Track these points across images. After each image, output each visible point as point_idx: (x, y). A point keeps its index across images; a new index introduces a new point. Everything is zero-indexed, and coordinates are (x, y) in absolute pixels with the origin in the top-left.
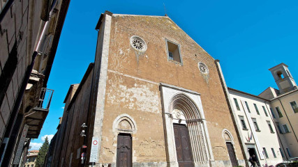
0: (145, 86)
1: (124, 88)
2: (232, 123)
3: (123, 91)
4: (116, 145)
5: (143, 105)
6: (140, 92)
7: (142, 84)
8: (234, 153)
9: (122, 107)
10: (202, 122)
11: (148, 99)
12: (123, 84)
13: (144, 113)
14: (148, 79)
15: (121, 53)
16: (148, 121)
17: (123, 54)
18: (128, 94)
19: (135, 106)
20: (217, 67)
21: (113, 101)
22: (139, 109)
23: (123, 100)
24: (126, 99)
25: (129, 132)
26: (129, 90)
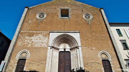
0: (40, 35)
1: (28, 37)
2: (111, 46)
3: (26, 39)
4: (16, 64)
5: (37, 44)
6: (36, 38)
7: (39, 34)
8: (111, 67)
9: (24, 47)
10: (78, 48)
11: (41, 41)
12: (27, 36)
13: (36, 48)
14: (43, 31)
15: (30, 22)
16: (38, 52)
17: (31, 23)
18: (29, 40)
19: (32, 45)
20: (101, 12)
21: (20, 44)
22: (34, 46)
23: (25, 43)
24: (27, 42)
25: (25, 58)
26: (30, 38)
